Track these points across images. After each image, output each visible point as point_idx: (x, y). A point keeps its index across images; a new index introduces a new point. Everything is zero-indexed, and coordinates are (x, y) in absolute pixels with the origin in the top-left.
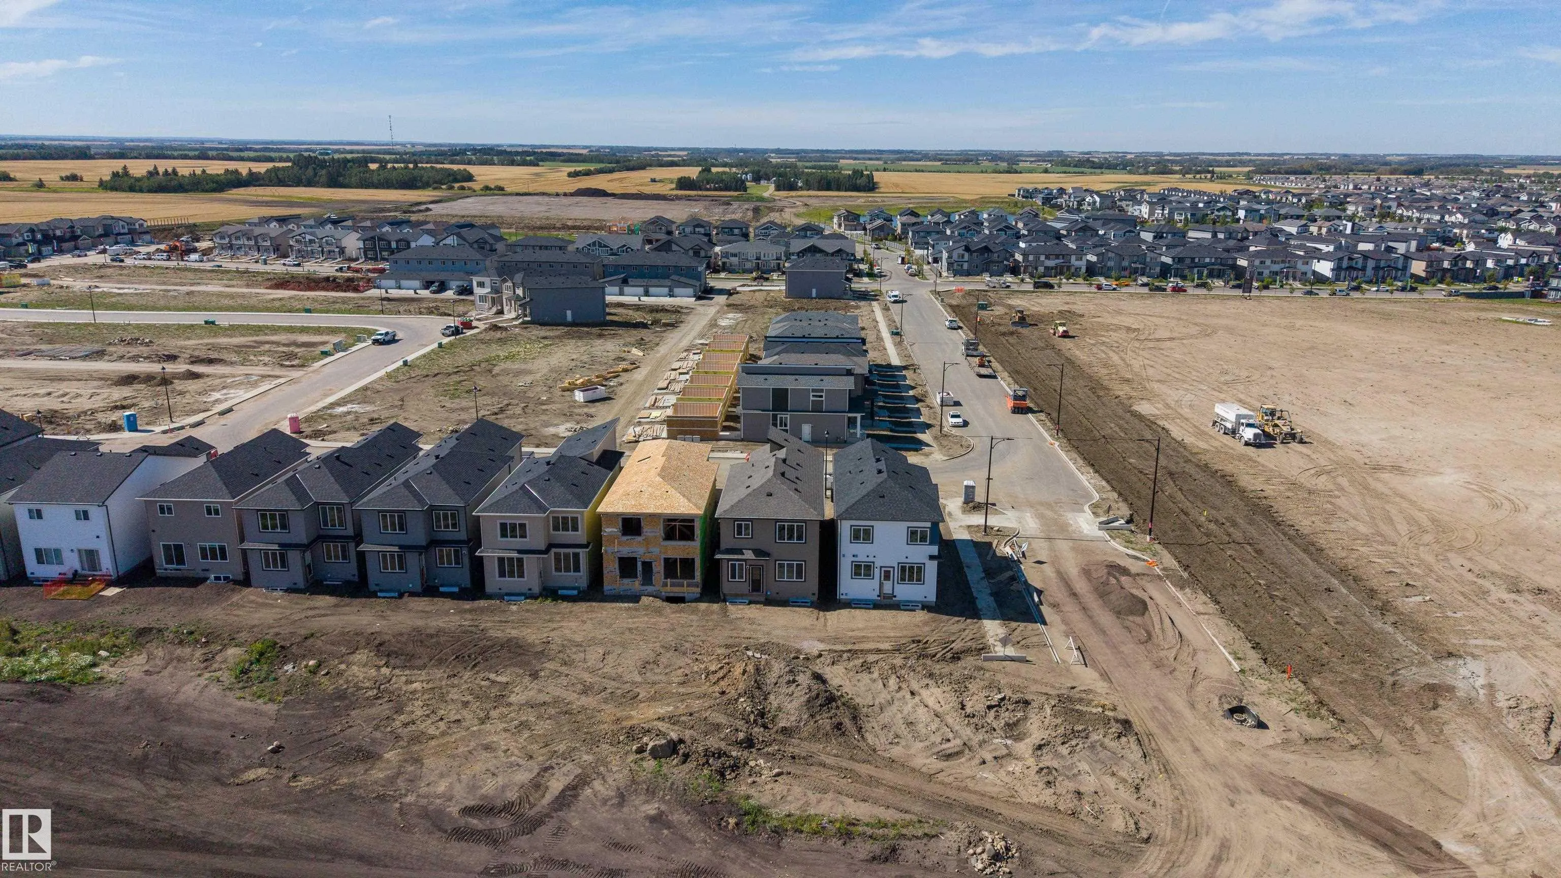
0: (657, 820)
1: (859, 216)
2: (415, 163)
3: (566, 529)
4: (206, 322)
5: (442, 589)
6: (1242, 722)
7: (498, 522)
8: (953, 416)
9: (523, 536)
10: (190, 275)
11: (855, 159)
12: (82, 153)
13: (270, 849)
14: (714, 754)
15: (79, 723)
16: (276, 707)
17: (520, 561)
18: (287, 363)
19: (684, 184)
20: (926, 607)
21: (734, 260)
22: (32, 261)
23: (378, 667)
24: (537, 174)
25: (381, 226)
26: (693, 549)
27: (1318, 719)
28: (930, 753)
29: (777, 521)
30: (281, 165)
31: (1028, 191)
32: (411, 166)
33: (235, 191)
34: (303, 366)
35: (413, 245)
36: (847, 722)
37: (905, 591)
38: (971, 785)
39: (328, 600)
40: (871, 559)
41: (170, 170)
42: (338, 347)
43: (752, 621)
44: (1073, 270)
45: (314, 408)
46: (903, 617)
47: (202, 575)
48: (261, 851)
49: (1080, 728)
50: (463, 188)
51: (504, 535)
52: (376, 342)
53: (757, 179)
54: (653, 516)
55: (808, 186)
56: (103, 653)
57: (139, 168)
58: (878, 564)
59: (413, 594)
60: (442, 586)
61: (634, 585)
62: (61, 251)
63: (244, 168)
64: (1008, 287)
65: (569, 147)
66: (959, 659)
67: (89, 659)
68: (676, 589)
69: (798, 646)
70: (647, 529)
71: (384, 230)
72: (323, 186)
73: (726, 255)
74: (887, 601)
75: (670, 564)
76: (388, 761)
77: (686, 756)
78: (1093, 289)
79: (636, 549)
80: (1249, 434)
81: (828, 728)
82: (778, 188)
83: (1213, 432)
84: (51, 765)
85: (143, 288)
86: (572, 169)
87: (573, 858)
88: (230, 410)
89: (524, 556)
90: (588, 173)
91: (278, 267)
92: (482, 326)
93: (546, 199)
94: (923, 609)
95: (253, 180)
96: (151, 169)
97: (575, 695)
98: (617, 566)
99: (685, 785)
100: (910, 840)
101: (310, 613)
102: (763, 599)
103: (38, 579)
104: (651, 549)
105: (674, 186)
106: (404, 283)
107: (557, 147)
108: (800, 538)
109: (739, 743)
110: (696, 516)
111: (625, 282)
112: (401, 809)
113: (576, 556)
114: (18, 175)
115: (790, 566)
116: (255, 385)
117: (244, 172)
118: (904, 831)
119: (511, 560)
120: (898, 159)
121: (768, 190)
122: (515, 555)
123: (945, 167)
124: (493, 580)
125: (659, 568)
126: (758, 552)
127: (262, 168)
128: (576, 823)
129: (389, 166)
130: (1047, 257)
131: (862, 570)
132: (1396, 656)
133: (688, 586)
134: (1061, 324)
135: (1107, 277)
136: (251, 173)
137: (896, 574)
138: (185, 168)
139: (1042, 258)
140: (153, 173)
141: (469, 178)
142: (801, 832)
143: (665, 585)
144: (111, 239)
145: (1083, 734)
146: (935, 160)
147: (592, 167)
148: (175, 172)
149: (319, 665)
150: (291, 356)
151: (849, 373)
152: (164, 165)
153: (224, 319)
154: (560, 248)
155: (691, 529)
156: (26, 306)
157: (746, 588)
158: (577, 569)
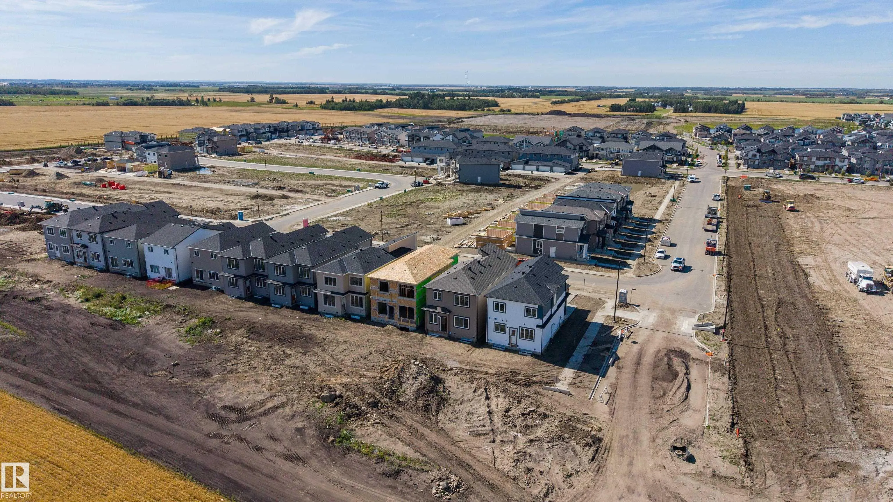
0: (299, 430)
1: (709, 129)
2: (469, 96)
3: (356, 284)
4: (310, 173)
5: (301, 307)
6: (679, 455)
7: (324, 276)
8: (659, 252)
9: (335, 285)
10: (325, 150)
11: (745, 93)
12: (322, 91)
13: (138, 405)
14: (350, 405)
15: (117, 340)
16: (190, 347)
17: (333, 297)
18: (329, 195)
19: (615, 108)
20: (534, 355)
21: (603, 152)
22: (266, 141)
23: (243, 337)
24: (535, 103)
25: (424, 129)
26: (412, 303)
27: (736, 465)
28: (467, 430)
29: (455, 293)
30: (403, 97)
31: (850, 116)
32: (467, 98)
33: (379, 110)
34: (335, 196)
35: (431, 139)
36: (434, 406)
37: (523, 344)
38: (474, 452)
39: (251, 304)
40: (504, 322)
41: (352, 100)
42: (357, 188)
43: (432, 346)
44: (836, 168)
45: (323, 217)
46: (516, 358)
47: (208, 285)
48: (135, 405)
49: (566, 436)
50: (489, 110)
51: (326, 283)
52: (377, 187)
53: (664, 105)
54: (393, 282)
55: (696, 110)
56: (147, 313)
57: (339, 98)
58: (508, 326)
59: (287, 307)
60: (302, 305)
61: (385, 318)
62: (280, 137)
63: (384, 98)
64: (781, 177)
65: (564, 87)
66: (529, 386)
67: (139, 314)
68: (405, 323)
69: (445, 363)
70: (391, 289)
71: (425, 131)
72: (420, 108)
73: (599, 149)
74: (514, 348)
75: (402, 309)
76: (213, 379)
77: (337, 404)
78: (845, 181)
79: (385, 299)
80: (863, 283)
81: (420, 406)
82: (675, 111)
83: (844, 280)
84: (94, 355)
85: (300, 155)
86: (554, 100)
87: (249, 438)
88: (288, 214)
89: (335, 295)
90: (563, 102)
91: (368, 148)
92: (434, 182)
93: (530, 116)
94: (532, 356)
95: (388, 105)
96: (344, 98)
97: (315, 366)
98: (377, 306)
99: (326, 417)
100: (412, 470)
101: (238, 309)
102: (446, 336)
103: (151, 279)
104: (393, 300)
105: (608, 109)
106: (415, 159)
107: (559, 87)
108: (466, 304)
109: (369, 404)
110: (414, 285)
111: (527, 162)
112: (199, 400)
113: (361, 299)
114: (289, 101)
115: (461, 319)
116: (307, 203)
117: (384, 101)
118: (412, 465)
119: (329, 296)
120: (776, 94)
121: (669, 112)
122: (330, 294)
123: (808, 99)
124: (322, 306)
125: (397, 311)
126: (444, 309)
127: (393, 99)
128: (263, 423)
129: (455, 98)
130: (818, 159)
131: (500, 328)
132: (834, 439)
133: (411, 322)
134: (790, 203)
135: (862, 174)
136: (388, 101)
137: (518, 333)
138: (359, 98)
139: (814, 159)
140: (345, 101)
141: (496, 104)
142: (360, 452)
143: (399, 320)
144: (303, 132)
145: (566, 440)
146: (802, 94)
147: (566, 98)
148: (354, 100)
149: (220, 333)
150: (335, 191)
151: (582, 219)
152: (350, 97)
153: (318, 171)
154: (505, 143)
155: (412, 292)
156: (245, 161)
157: (438, 328)
158: (361, 306)
